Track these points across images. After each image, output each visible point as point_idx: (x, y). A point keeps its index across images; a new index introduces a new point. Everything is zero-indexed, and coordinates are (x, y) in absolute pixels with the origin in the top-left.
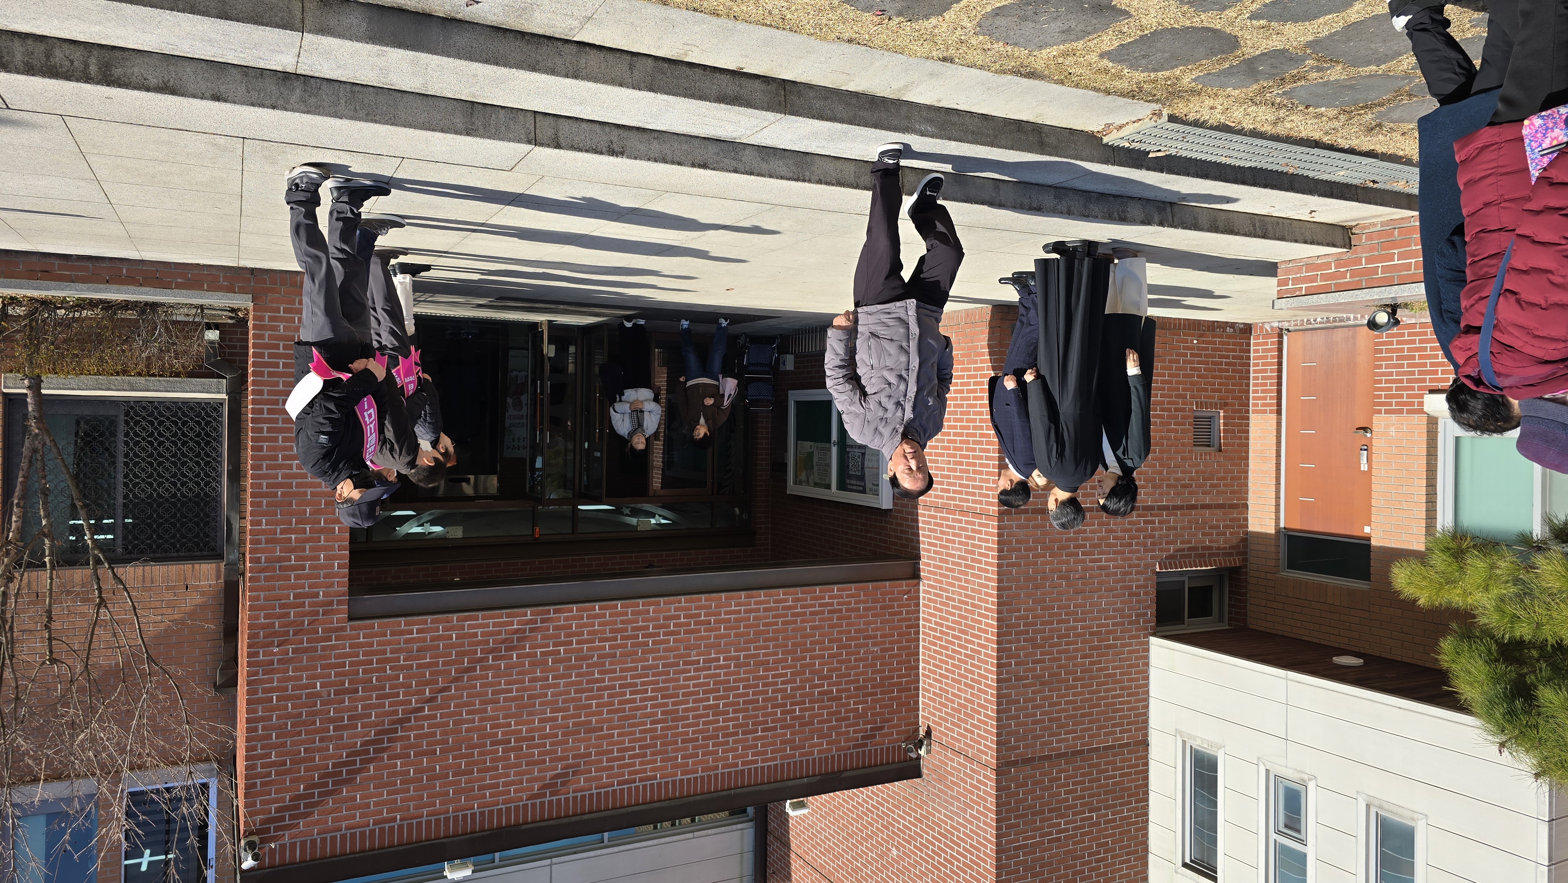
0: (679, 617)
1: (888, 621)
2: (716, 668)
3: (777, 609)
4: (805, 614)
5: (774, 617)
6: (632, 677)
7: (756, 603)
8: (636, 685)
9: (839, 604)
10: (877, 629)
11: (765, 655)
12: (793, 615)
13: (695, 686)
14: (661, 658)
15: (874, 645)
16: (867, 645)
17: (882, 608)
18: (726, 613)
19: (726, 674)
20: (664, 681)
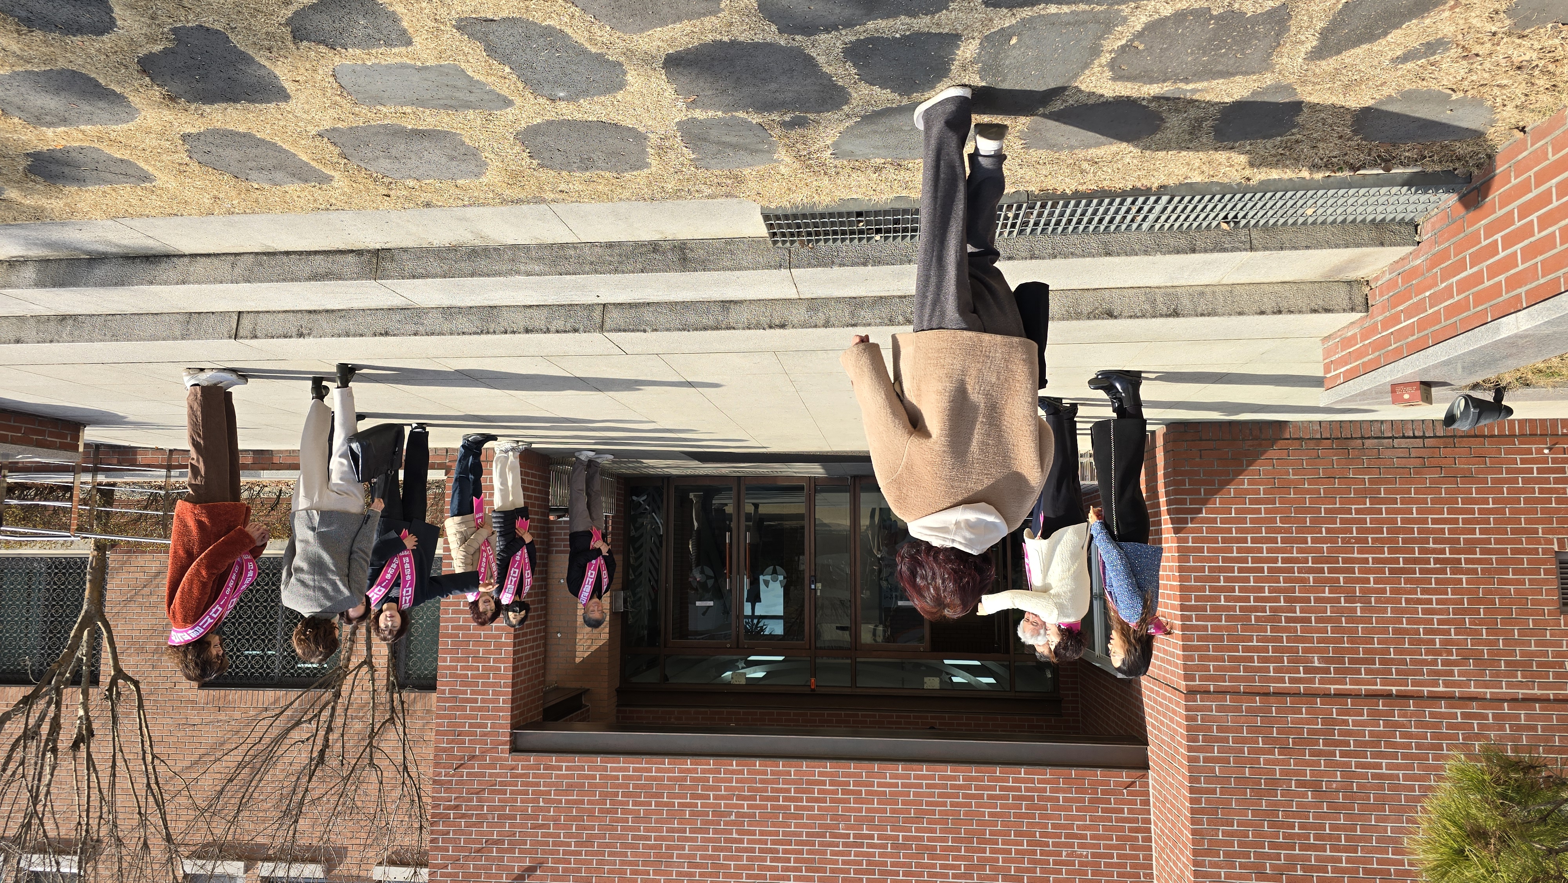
0: (824, 783)
1: (1102, 819)
2: (870, 846)
3: (945, 786)
4: (981, 797)
5: (940, 795)
6: (774, 842)
7: (917, 777)
8: (777, 852)
9: (1027, 790)
10: (1086, 828)
11: (930, 839)
12: (965, 796)
13: (844, 862)
14: (805, 826)
15: (1081, 846)
16: (1072, 845)
17: (1091, 801)
18: (880, 785)
19: (881, 855)
20: (809, 852)
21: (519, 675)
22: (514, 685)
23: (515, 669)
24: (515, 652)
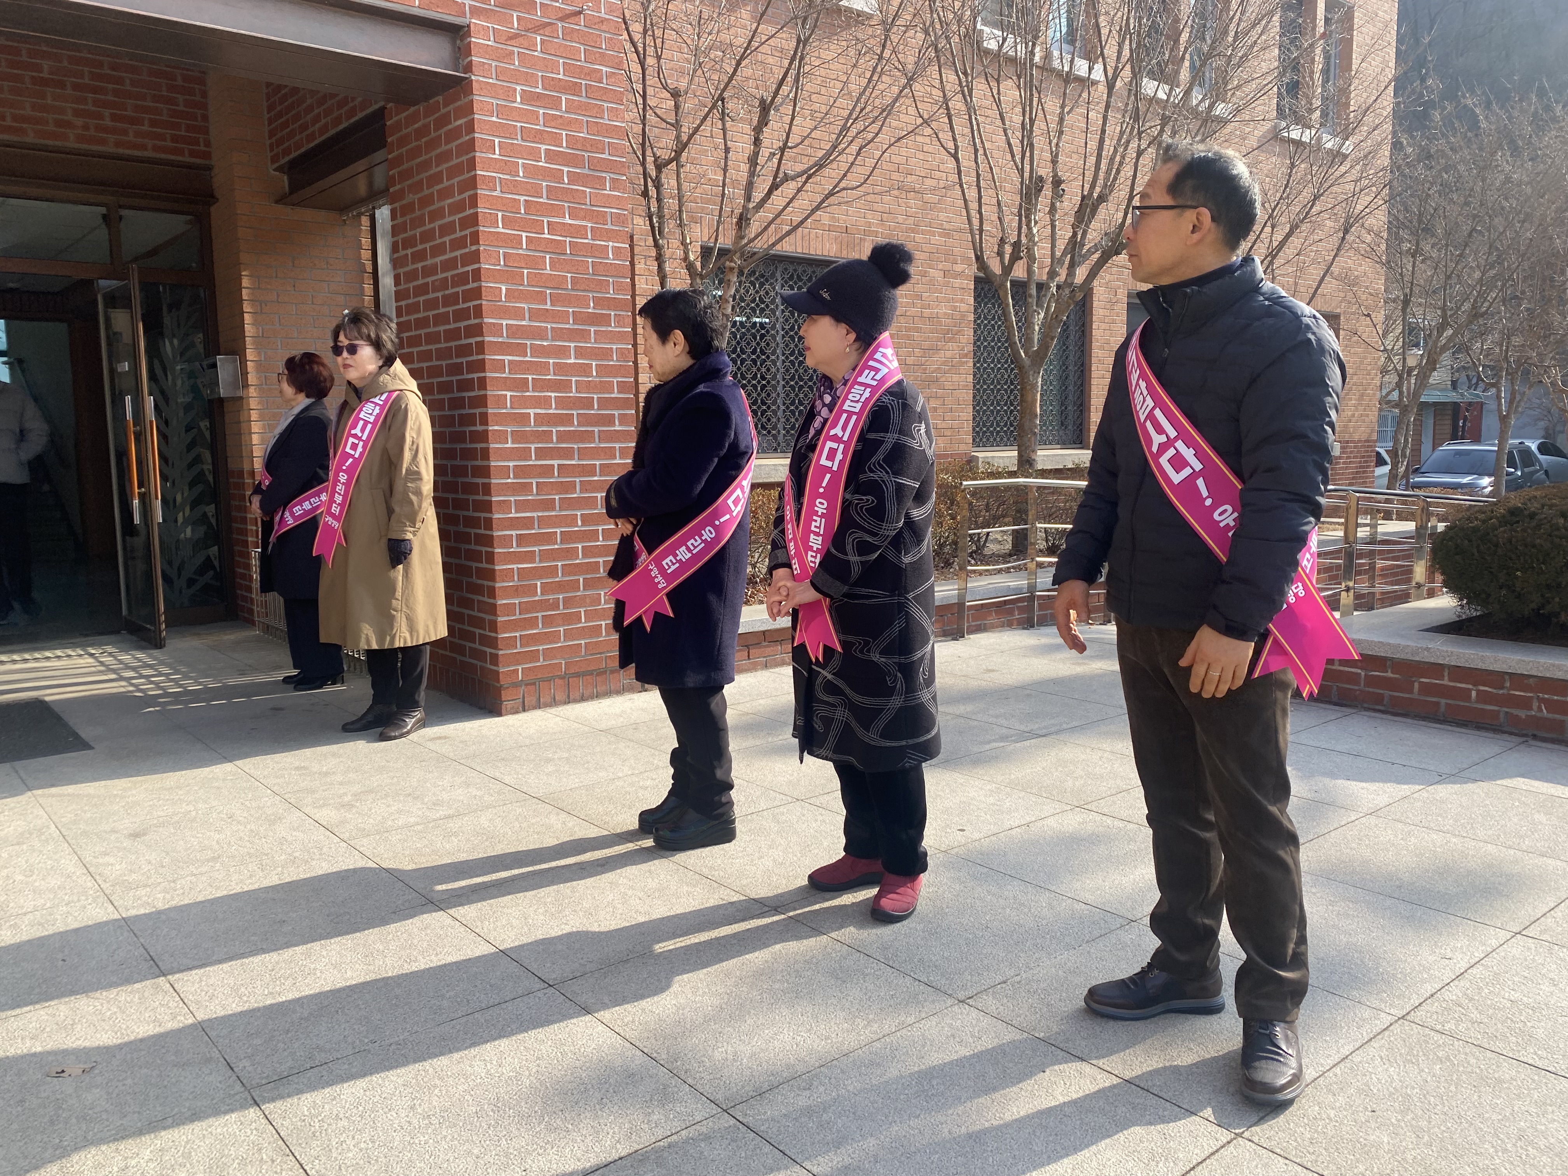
21: (459, 207)
22: (472, 183)
23: (474, 220)
24: (475, 257)
